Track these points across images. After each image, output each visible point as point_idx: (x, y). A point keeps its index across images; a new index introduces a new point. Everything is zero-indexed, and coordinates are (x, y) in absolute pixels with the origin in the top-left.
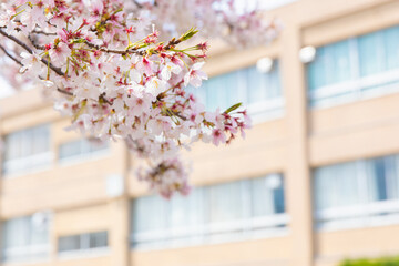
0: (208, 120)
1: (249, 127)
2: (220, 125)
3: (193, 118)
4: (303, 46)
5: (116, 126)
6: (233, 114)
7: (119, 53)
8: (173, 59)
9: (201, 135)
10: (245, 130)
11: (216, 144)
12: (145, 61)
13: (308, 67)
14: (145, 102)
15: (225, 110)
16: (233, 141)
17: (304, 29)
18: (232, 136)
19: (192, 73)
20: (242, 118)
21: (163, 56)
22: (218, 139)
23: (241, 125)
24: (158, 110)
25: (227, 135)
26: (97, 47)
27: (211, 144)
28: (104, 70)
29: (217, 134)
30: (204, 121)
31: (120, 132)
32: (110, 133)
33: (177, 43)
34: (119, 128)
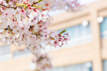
0: (52, 37)
1: (69, 40)
2: (57, 39)
3: (46, 36)
4: (99, 16)
5: (16, 39)
6: (62, 35)
7: (13, 8)
8: (35, 10)
9: (49, 43)
10: (67, 41)
11: (55, 46)
12: (22, 11)
13: (101, 24)
14: (25, 29)
15: (59, 33)
16: (63, 46)
17: (99, 11)
18: (62, 44)
19: (42, 15)
20: (66, 37)
21: (30, 8)
22: (56, 45)
23: (66, 39)
24: (31, 32)
25: (60, 43)
26: (4, 6)
27: (53, 47)
28: (8, 16)
29: (56, 43)
30: (50, 37)
31: (17, 42)
32: (13, 42)
33: (36, 3)
34: (17, 40)
